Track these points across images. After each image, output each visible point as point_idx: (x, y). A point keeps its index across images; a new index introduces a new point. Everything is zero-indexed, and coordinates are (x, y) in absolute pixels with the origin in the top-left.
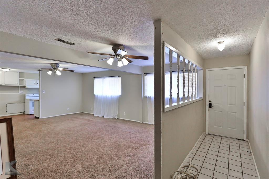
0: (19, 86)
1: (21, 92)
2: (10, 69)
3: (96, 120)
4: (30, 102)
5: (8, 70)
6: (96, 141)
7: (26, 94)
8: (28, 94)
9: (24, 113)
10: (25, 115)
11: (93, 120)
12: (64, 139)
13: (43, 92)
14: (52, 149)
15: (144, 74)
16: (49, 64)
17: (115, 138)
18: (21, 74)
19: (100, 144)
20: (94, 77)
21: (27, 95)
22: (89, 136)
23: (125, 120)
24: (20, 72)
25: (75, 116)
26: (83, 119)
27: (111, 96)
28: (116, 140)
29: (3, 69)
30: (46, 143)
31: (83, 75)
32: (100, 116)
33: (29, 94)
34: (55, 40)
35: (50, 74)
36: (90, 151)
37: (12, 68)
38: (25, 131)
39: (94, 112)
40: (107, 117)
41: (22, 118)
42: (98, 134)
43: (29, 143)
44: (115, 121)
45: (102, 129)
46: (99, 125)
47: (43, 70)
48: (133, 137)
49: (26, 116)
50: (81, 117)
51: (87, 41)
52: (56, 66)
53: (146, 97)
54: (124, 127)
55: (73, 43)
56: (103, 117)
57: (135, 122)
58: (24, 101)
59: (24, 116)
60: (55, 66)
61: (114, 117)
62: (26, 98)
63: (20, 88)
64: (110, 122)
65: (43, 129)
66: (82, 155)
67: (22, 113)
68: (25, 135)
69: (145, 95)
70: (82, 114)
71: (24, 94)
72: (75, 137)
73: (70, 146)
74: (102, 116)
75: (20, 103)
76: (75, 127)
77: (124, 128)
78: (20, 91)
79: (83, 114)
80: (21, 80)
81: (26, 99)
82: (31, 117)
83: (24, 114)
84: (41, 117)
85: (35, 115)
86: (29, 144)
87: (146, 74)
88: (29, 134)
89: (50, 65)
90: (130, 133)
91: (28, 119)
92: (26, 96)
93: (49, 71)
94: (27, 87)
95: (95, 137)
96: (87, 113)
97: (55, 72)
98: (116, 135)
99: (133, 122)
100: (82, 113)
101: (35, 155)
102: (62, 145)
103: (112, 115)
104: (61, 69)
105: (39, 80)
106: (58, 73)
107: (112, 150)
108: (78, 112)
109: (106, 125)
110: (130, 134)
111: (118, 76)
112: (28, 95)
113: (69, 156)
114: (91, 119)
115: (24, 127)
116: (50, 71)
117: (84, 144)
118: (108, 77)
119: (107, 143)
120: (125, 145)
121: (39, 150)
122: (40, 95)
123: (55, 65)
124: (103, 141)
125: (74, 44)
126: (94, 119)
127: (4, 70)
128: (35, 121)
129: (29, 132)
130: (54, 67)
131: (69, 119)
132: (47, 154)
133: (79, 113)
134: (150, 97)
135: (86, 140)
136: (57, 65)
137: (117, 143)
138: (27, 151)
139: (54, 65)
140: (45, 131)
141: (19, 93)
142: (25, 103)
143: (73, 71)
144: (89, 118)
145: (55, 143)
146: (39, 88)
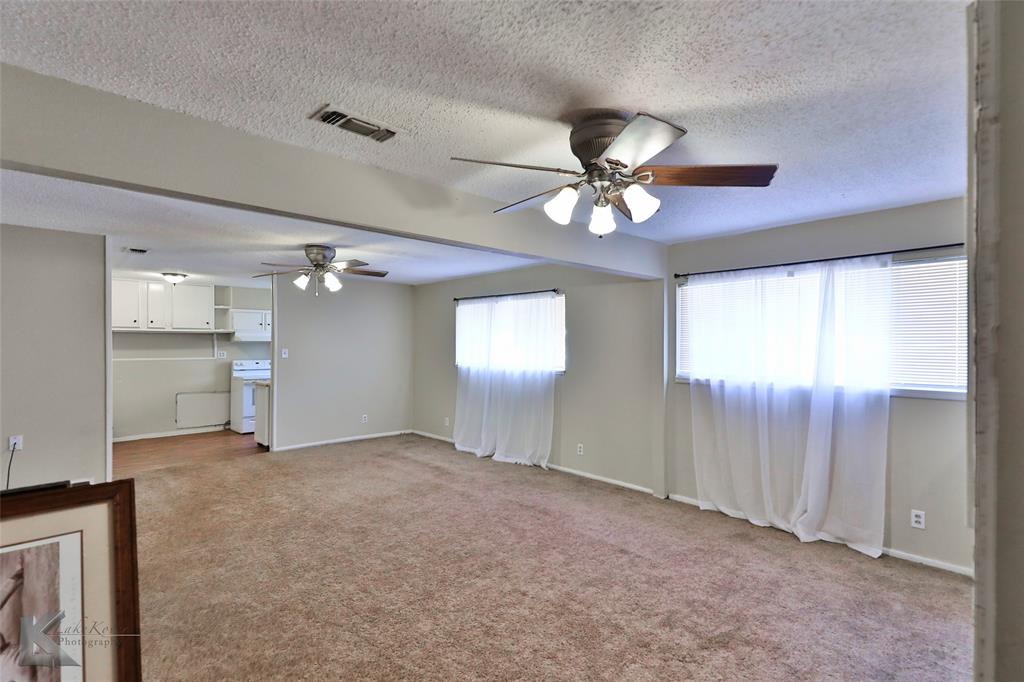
0: (212, 334)
1: (221, 354)
2: (185, 276)
3: (463, 469)
4: (245, 388)
5: (179, 279)
6: (480, 583)
7: (235, 362)
8: (239, 362)
9: (227, 427)
10: (229, 435)
11: (454, 468)
12: (348, 557)
13: (284, 356)
14: (301, 607)
15: (676, 276)
16: (299, 247)
17: (559, 578)
18: (220, 292)
19: (499, 606)
20: (455, 299)
21: (236, 364)
22: (445, 553)
23: (580, 477)
24: (215, 287)
25: (386, 448)
26: (416, 461)
27: (524, 374)
28: (566, 589)
29: (164, 274)
30: (280, 571)
31: (415, 292)
32: (479, 453)
33: (244, 362)
34: (311, 118)
35: (304, 288)
36: (456, 640)
37: (189, 271)
38: (219, 502)
39: (455, 433)
40: (506, 457)
41: (219, 444)
42: (482, 542)
43: (221, 566)
44: (540, 478)
45: (496, 519)
46: (481, 495)
47: (283, 273)
48: (647, 582)
49: (233, 438)
50: (408, 454)
51: (454, 109)
52: (324, 257)
53: (685, 383)
54: (588, 518)
55: (388, 131)
56: (490, 456)
57: (631, 490)
58: (226, 384)
59: (226, 438)
60: (320, 257)
61: (535, 462)
62: (235, 374)
63: (218, 339)
64: (522, 483)
65: (277, 498)
66: (423, 667)
67: (221, 428)
68: (215, 520)
69: (679, 371)
70: (412, 442)
71: (229, 360)
72: (390, 549)
73: (369, 602)
74: (487, 454)
75: (215, 392)
76: (389, 498)
77: (589, 522)
78: (216, 349)
79: (414, 439)
80: (221, 314)
81: (236, 378)
82: (245, 443)
83: (227, 430)
84: (275, 448)
85: (258, 439)
86: (220, 569)
87: (682, 278)
88: (228, 519)
89: (303, 252)
90: (622, 551)
91: (236, 450)
92: (235, 368)
93: (302, 274)
94: (239, 336)
95: (471, 561)
96: (430, 438)
97: (322, 280)
98: (561, 558)
99: (619, 490)
100: (412, 434)
101: (236, 633)
102: (338, 587)
103: (529, 453)
104: (341, 266)
105: (270, 312)
106: (332, 283)
107: (560, 655)
108: (398, 433)
109: (510, 497)
110: (625, 559)
111: (554, 291)
112: (241, 365)
113: (366, 659)
114: (445, 465)
115: (218, 486)
116: (304, 276)
117: (429, 595)
118: (509, 297)
119: (527, 600)
120: (618, 629)
121: (254, 604)
122: (272, 364)
123: (318, 254)
124: (508, 587)
125: (394, 133)
126: (458, 464)
127: (170, 279)
128: (256, 462)
129: (230, 511)
130: (316, 260)
131: (365, 462)
132: (281, 637)
133: (401, 434)
134: (708, 381)
135: (436, 572)
136: (327, 253)
137: (576, 607)
138: (210, 606)
139: (315, 251)
140: (284, 511)
141: (213, 356)
142: (229, 392)
143: (382, 275)
144: (436, 458)
145: (313, 573)
146: (270, 340)
